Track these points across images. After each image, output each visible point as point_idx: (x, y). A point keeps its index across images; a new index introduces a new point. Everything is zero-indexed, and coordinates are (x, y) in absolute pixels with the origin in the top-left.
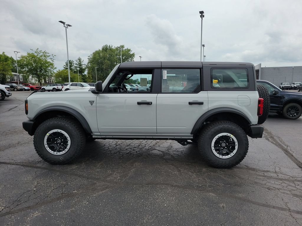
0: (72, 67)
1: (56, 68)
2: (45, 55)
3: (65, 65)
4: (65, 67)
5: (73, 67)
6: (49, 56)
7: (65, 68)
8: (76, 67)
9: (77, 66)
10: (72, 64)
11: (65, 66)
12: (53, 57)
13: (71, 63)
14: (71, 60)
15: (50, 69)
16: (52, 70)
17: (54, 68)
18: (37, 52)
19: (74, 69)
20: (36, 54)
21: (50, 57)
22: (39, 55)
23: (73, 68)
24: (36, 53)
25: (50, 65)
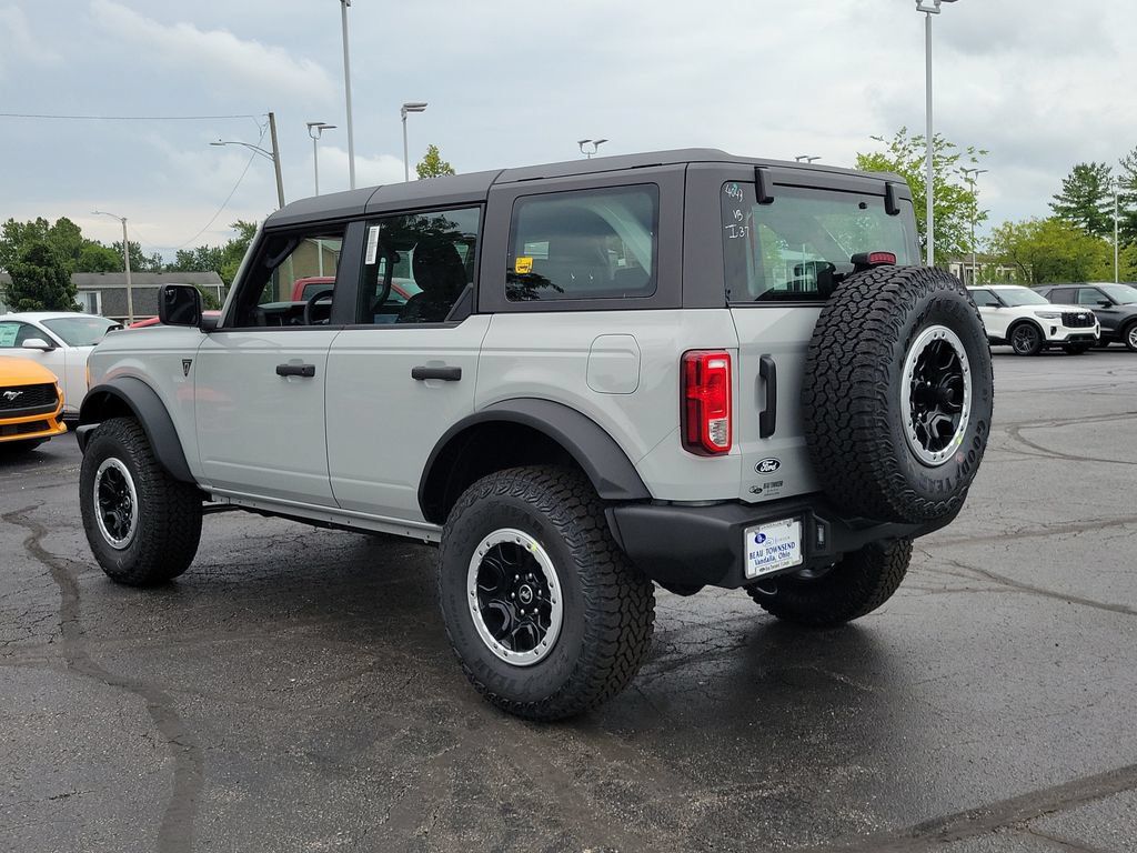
0: (1098, 202)
1: (985, 217)
2: (939, 153)
3: (1061, 194)
4: (1058, 203)
5: (1105, 200)
6: (955, 158)
7: (1057, 209)
8: (1121, 198)
9: (1127, 192)
10: (1097, 186)
11: (1057, 197)
12: (974, 160)
13: (1094, 178)
14: (1093, 166)
15: (955, 220)
16: (968, 225)
17: (975, 217)
18: (898, 146)
19: (1107, 213)
20: (892, 158)
21: (957, 165)
22: (906, 160)
23: (1102, 206)
24: (896, 150)
25: (959, 200)
